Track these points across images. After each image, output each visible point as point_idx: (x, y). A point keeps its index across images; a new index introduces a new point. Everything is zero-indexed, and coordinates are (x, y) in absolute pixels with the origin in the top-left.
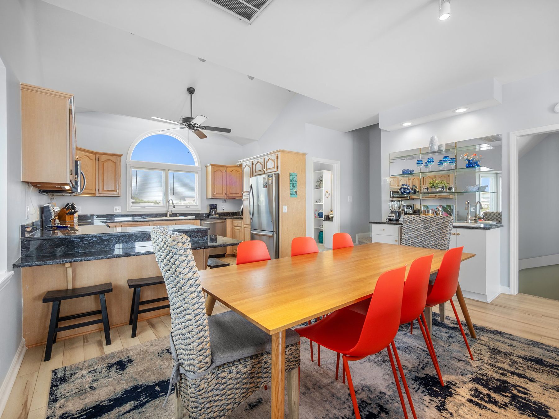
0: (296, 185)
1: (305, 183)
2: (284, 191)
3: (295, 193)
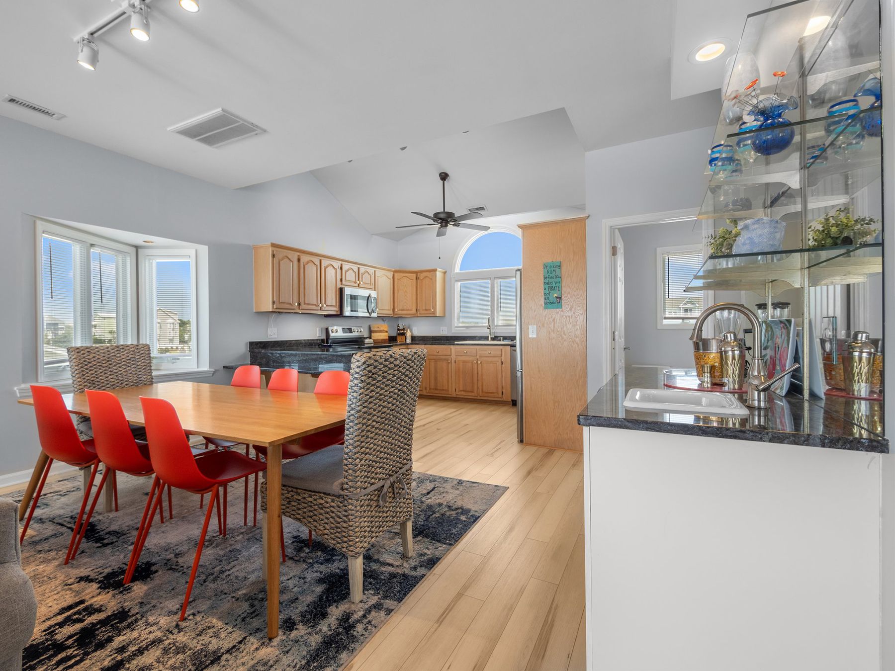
0: (558, 284)
1: (584, 278)
2: (532, 299)
3: (555, 301)
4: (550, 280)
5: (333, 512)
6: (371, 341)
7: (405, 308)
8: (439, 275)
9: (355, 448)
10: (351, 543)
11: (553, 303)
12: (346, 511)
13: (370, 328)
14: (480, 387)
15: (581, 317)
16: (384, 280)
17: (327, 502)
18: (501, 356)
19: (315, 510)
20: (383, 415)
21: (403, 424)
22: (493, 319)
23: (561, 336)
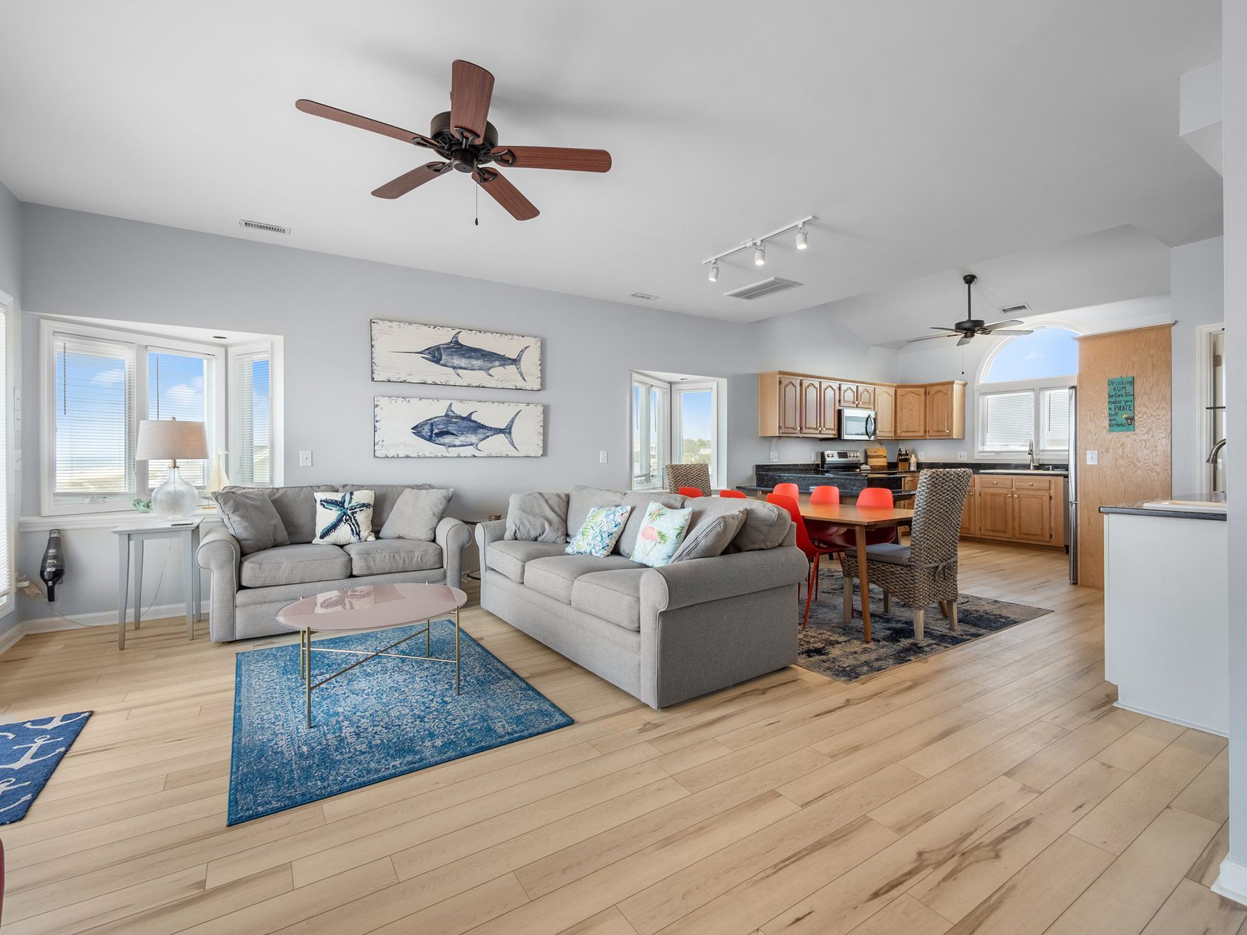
0: (1129, 404)
1: (1168, 396)
2: (1091, 421)
3: (1125, 422)
4: (1118, 399)
5: (902, 577)
6: (868, 467)
7: (910, 429)
8: (957, 388)
9: (920, 534)
10: (916, 599)
11: (1121, 425)
12: (912, 577)
13: (866, 453)
14: (1017, 527)
15: (1164, 442)
16: (885, 398)
17: (897, 570)
18: (1050, 489)
19: (887, 576)
20: (940, 514)
21: (952, 524)
22: (1038, 442)
23: (1133, 463)
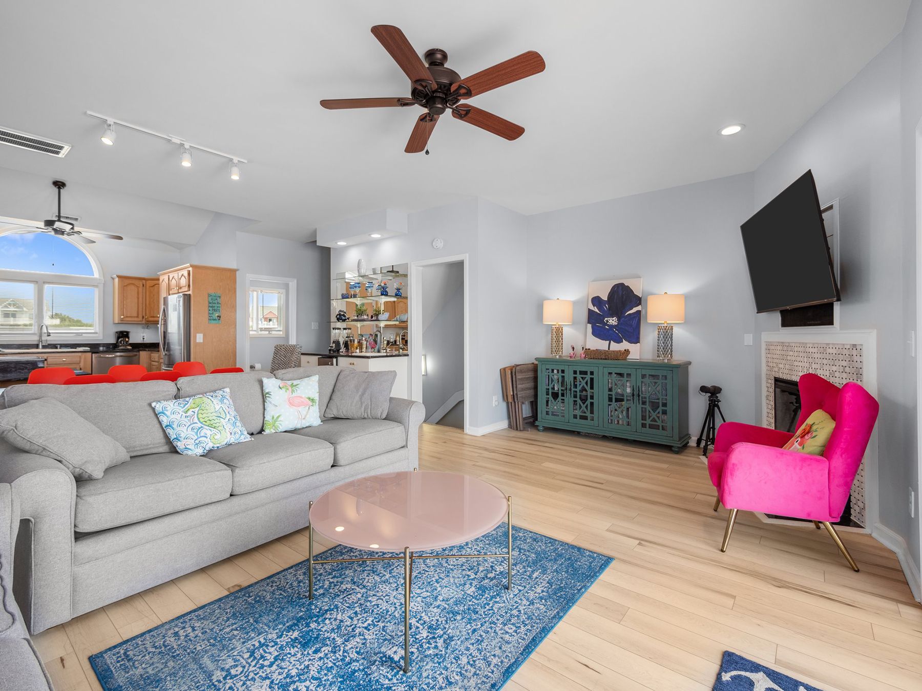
0: (218, 308)
1: (235, 306)
2: (199, 316)
3: (217, 318)
4: (214, 305)
11: (215, 320)
15: (233, 329)
23: (220, 341)
